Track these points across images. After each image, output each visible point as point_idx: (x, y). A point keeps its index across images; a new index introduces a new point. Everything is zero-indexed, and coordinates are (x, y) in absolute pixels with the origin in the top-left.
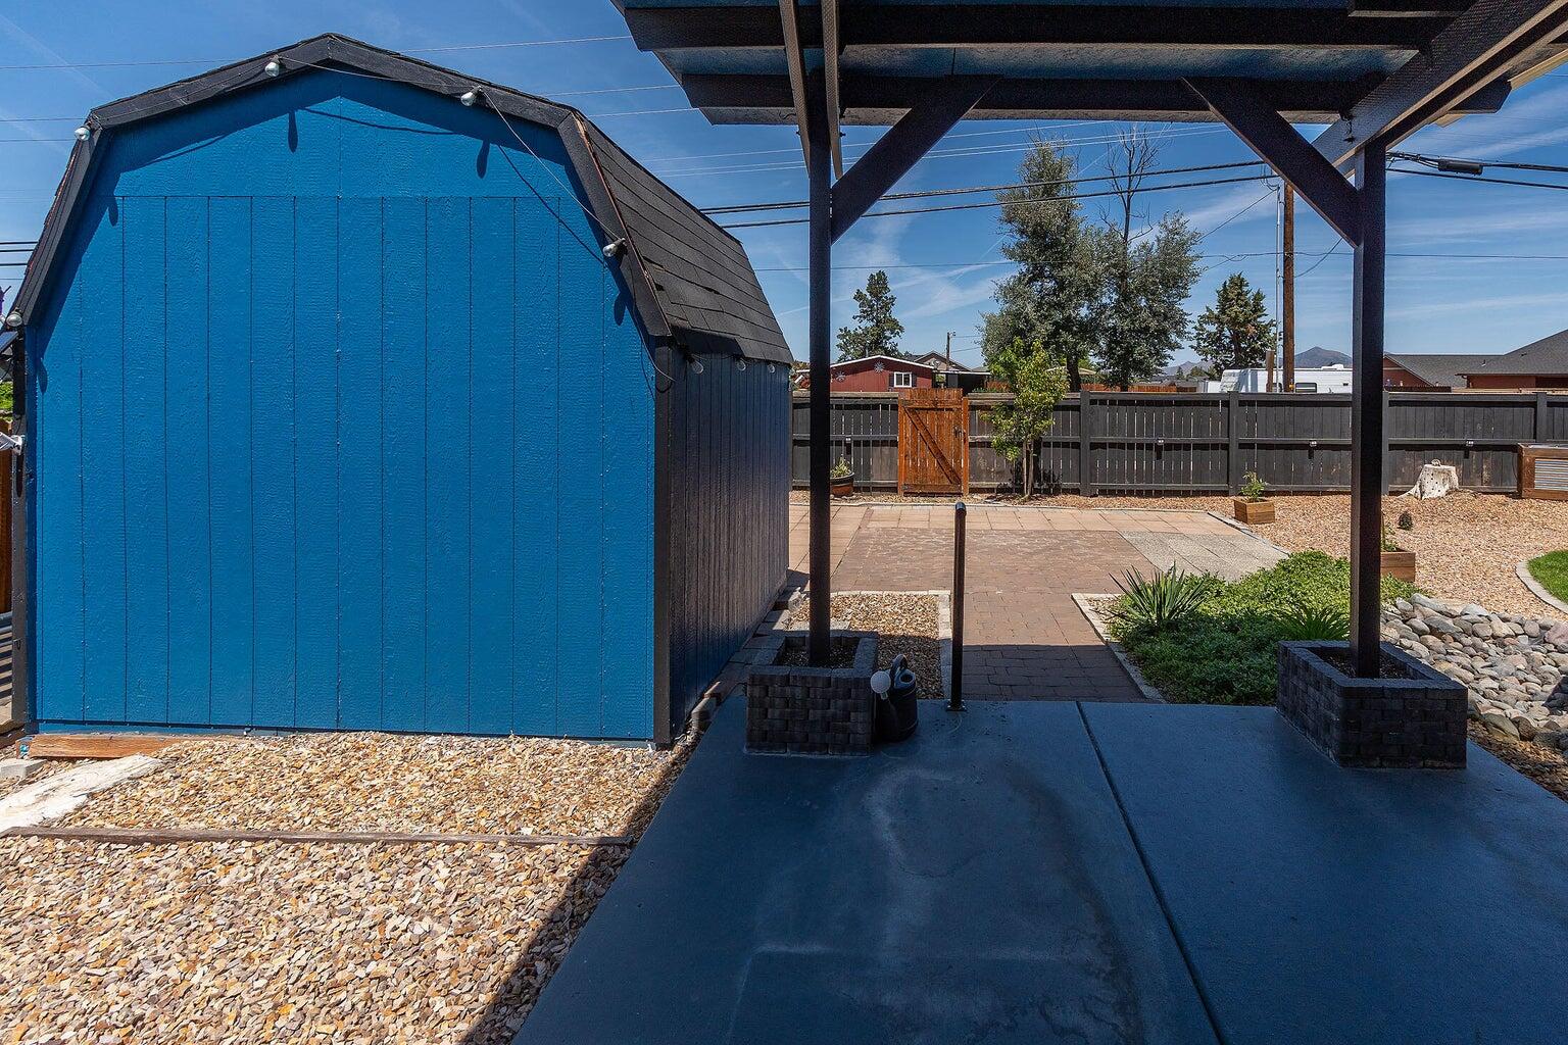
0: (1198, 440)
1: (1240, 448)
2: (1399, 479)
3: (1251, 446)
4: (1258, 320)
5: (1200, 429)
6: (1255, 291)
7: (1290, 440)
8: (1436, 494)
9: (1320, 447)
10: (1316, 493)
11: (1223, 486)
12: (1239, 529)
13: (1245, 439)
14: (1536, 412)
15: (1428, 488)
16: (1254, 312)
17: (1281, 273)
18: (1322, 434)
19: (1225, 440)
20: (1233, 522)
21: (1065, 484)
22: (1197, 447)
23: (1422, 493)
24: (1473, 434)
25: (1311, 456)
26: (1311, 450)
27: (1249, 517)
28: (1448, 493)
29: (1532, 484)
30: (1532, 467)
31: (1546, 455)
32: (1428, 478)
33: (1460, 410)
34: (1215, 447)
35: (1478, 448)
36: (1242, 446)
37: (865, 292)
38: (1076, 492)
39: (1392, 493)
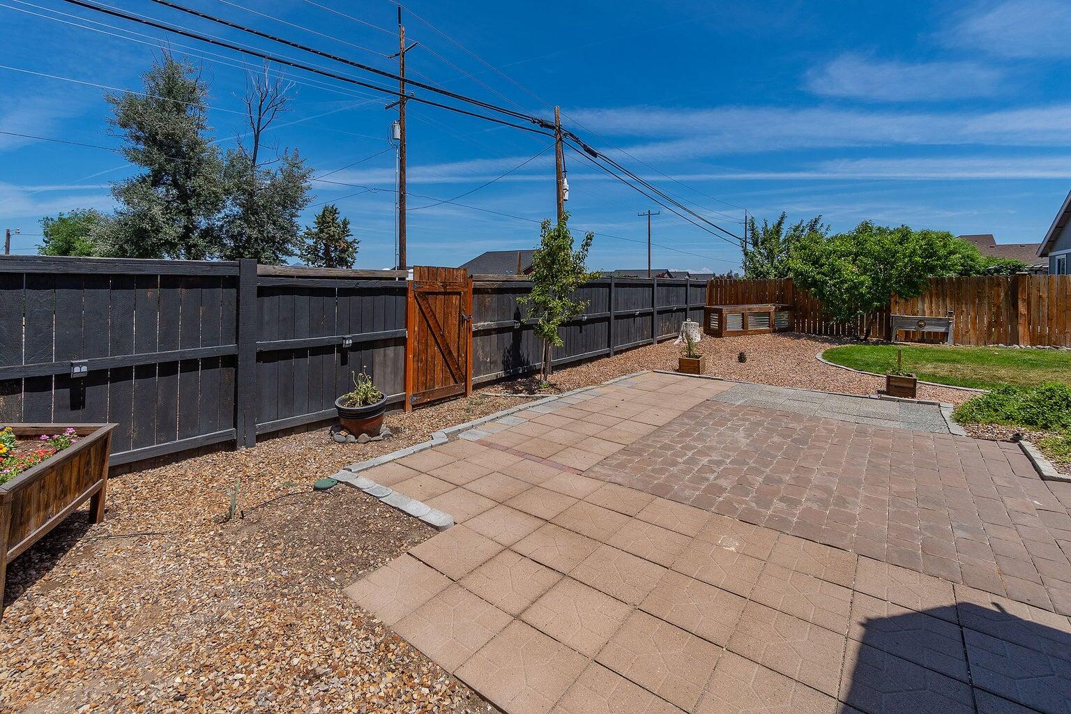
4: (346, 238)
16: (344, 233)
30: (726, 318)
31: (731, 312)
39: (659, 342)
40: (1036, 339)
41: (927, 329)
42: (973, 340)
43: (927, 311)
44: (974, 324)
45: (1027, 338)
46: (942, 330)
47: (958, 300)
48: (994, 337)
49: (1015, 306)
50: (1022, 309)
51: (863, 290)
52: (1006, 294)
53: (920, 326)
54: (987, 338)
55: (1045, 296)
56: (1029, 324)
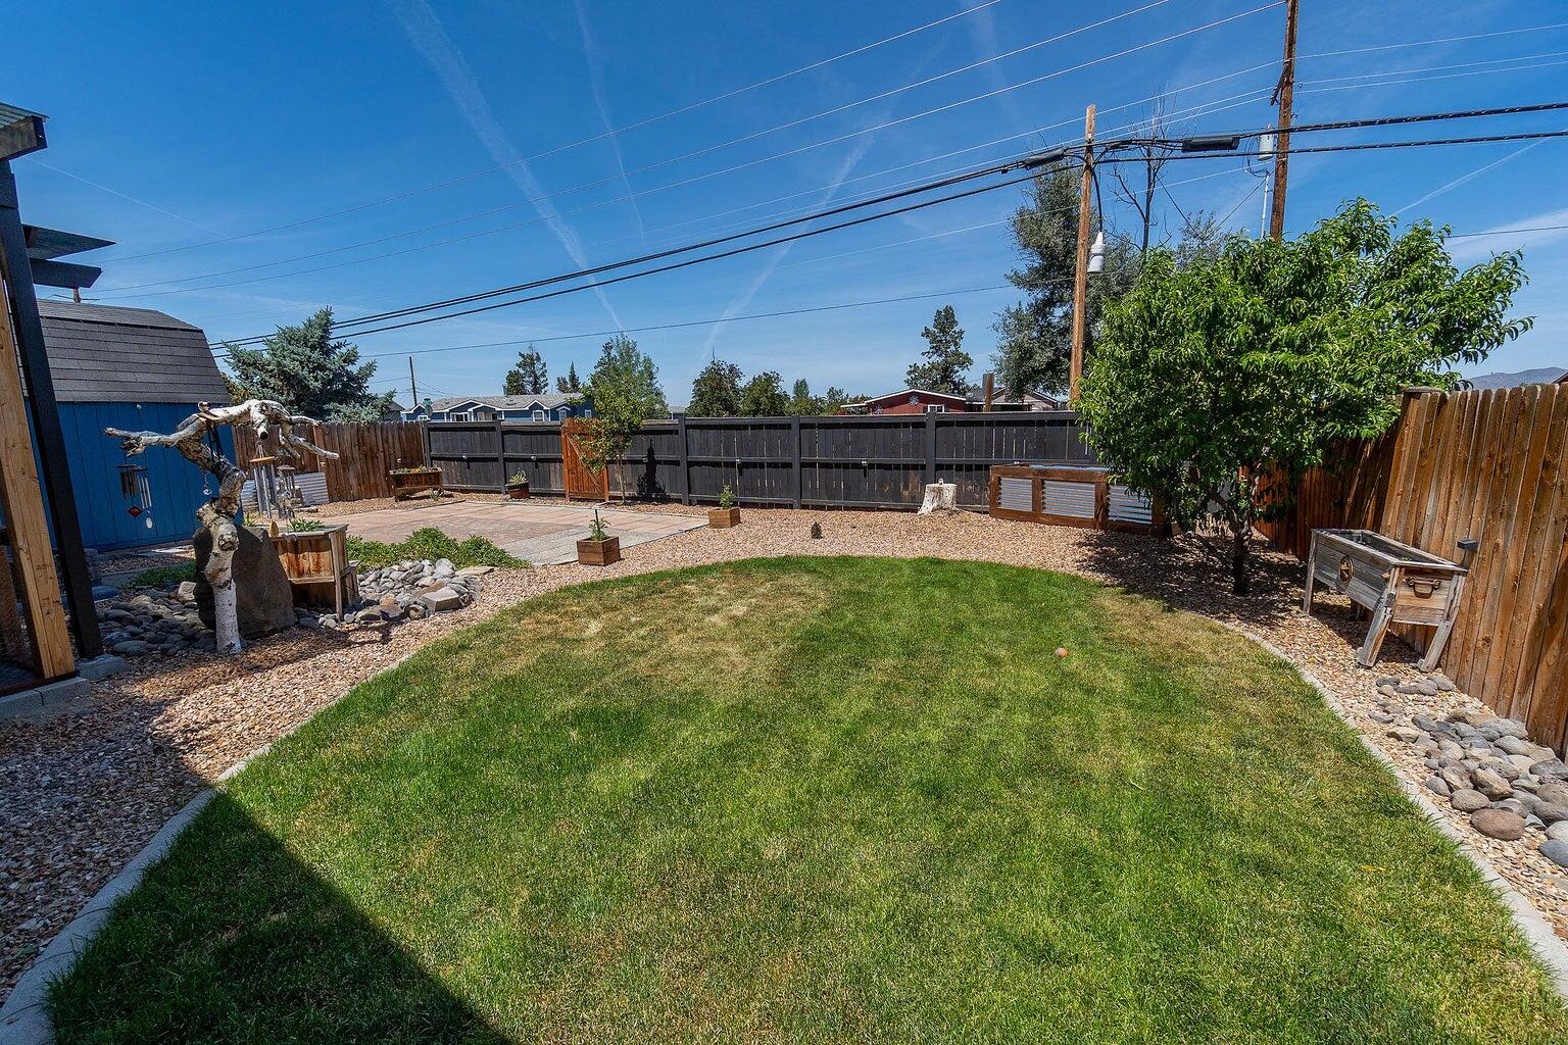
1: (803, 467)
3: (812, 465)
7: (846, 460)
9: (872, 466)
18: (874, 454)
21: (673, 495)
22: (770, 465)
25: (865, 475)
26: (864, 469)
30: (997, 485)
31: (1006, 474)
36: (805, 465)
37: (932, 329)
38: (679, 501)
41: (1354, 590)
46: (1371, 600)
53: (1344, 576)
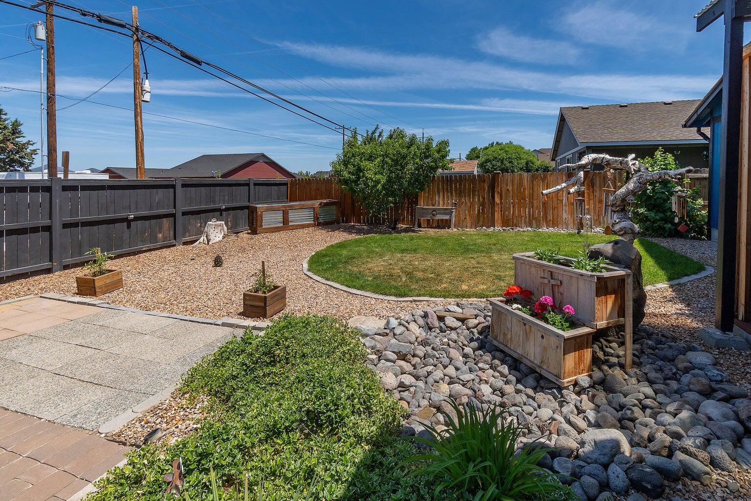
0: (13, 226)
1: (63, 228)
2: (187, 234)
3: (75, 225)
4: (17, 139)
5: (15, 214)
6: (13, 120)
7: (111, 216)
8: (217, 239)
9: (136, 219)
10: (134, 253)
11: (46, 264)
12: (94, 305)
13: (68, 219)
14: (249, 189)
15: (212, 237)
16: (13, 134)
17: (45, 106)
18: (137, 209)
19: (47, 222)
20: (78, 299)
22: (10, 232)
23: (208, 241)
24: (224, 202)
25: (129, 227)
26: (128, 221)
27: (97, 290)
28: (224, 238)
29: (261, 226)
30: (261, 216)
31: (268, 210)
32: (212, 231)
33: (218, 188)
34: (35, 230)
35: (227, 209)
36: (65, 226)
39: (185, 244)
40: (506, 223)
41: (439, 217)
42: (469, 225)
43: (441, 203)
44: (469, 212)
45: (500, 221)
46: (447, 217)
47: (460, 194)
48: (481, 223)
49: (493, 197)
50: (497, 200)
51: (379, 187)
52: (488, 187)
53: (434, 215)
54: (476, 224)
55: (510, 189)
56: (501, 211)
